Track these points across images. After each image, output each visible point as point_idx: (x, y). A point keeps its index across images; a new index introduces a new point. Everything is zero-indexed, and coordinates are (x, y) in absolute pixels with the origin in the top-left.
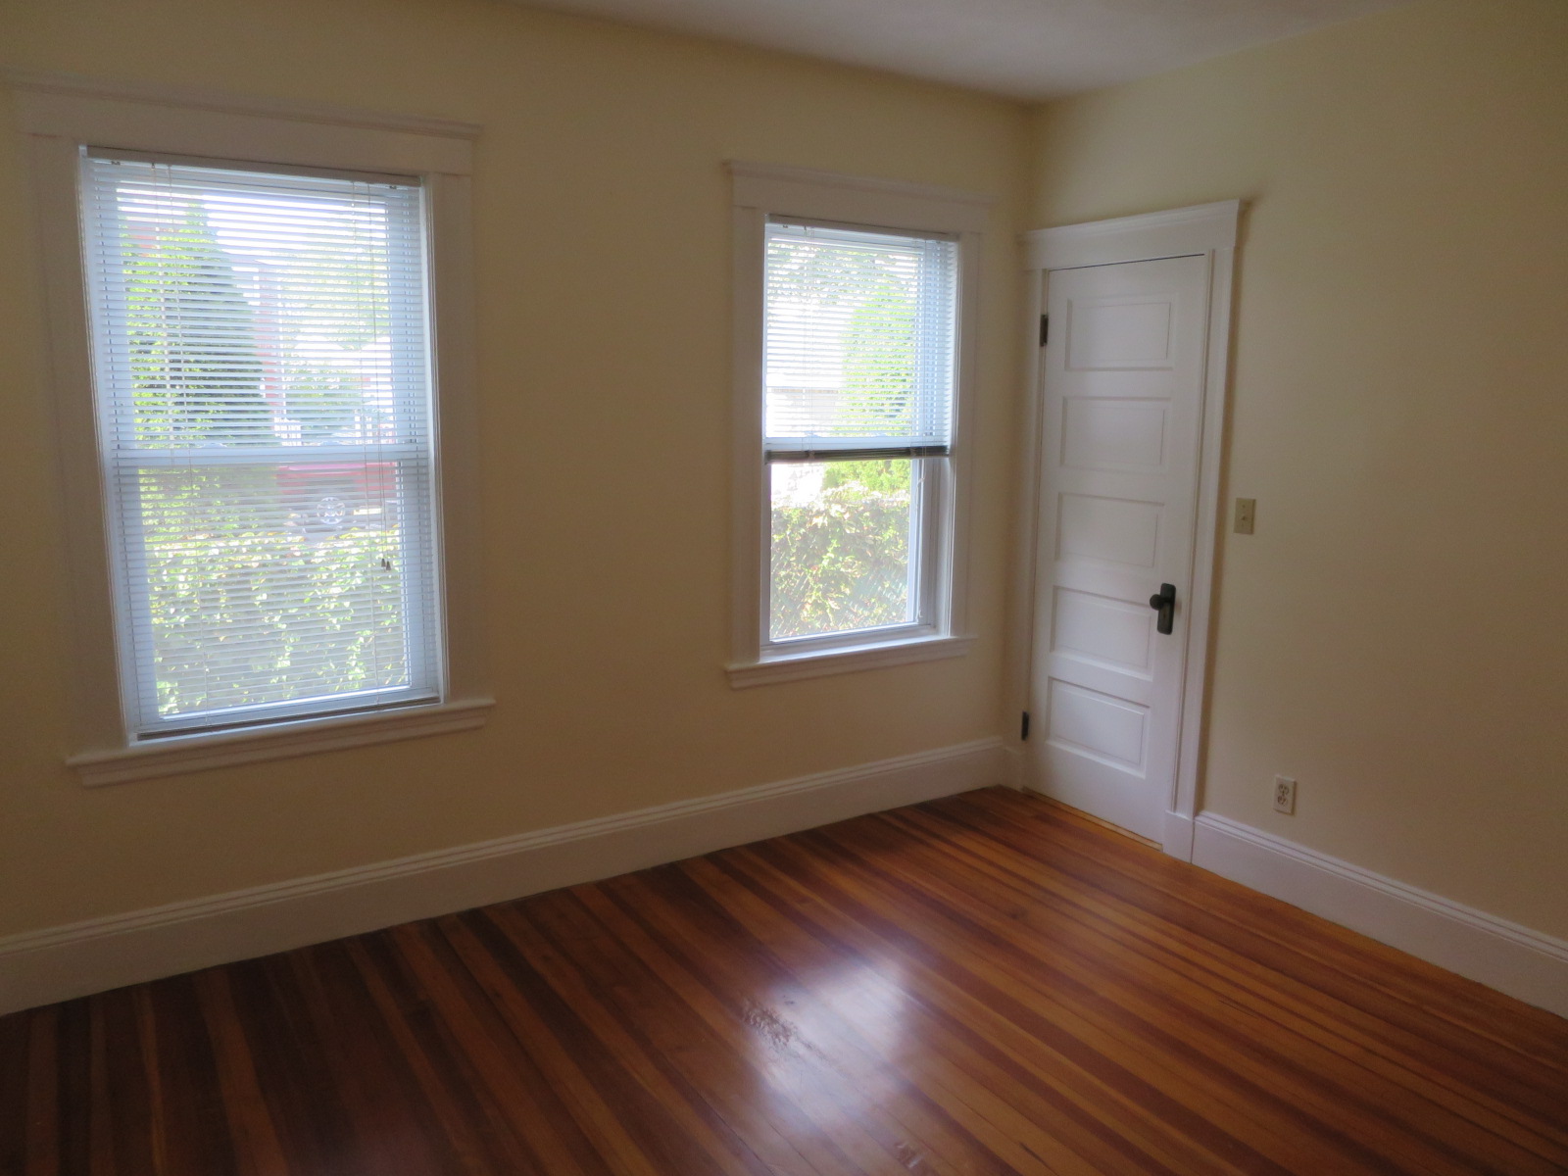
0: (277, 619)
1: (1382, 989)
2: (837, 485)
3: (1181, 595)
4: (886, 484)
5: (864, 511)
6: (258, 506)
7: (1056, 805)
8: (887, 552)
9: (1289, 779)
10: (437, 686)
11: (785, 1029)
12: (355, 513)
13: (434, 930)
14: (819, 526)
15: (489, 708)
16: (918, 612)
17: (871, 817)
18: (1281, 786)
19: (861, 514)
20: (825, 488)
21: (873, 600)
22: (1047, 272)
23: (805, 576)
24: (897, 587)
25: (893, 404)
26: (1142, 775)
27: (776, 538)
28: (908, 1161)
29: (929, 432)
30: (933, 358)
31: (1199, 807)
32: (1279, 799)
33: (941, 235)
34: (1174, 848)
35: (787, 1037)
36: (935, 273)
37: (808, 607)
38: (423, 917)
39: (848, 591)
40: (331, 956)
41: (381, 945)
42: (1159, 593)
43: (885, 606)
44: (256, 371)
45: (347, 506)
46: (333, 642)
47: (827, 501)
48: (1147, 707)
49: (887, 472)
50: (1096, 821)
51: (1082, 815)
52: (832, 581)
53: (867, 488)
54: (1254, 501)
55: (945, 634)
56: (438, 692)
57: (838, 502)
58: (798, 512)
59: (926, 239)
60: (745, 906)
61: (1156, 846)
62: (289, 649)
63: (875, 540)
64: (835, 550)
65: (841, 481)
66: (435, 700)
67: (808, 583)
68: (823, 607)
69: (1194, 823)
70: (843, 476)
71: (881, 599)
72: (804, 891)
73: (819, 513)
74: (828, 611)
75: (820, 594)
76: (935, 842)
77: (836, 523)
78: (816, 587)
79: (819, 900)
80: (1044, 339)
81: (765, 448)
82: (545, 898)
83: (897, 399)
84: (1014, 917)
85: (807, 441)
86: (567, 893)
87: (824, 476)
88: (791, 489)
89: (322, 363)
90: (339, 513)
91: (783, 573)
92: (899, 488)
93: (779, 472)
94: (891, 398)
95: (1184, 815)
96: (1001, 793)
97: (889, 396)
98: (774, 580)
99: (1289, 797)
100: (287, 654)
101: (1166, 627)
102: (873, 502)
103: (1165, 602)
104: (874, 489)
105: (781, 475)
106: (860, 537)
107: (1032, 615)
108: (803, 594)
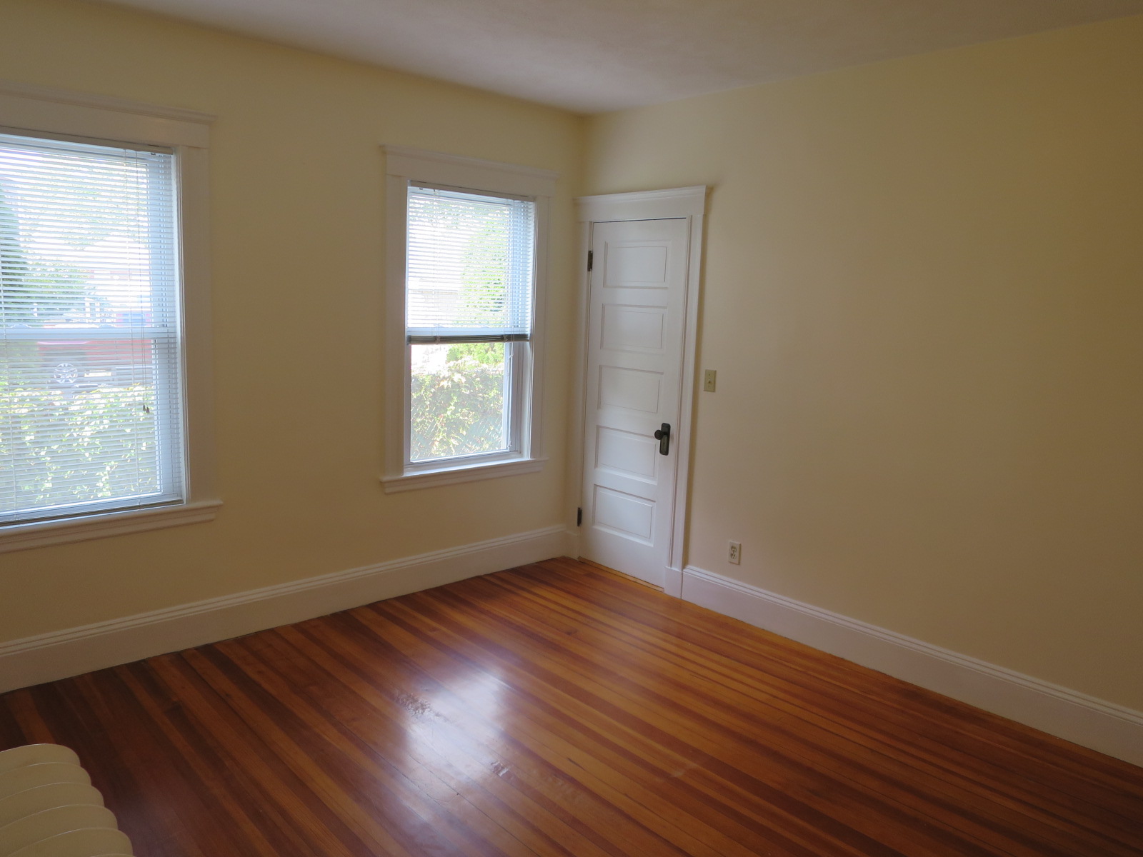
0: (43, 453)
1: (786, 664)
2: (457, 359)
3: (673, 430)
4: (492, 359)
5: (476, 377)
6: (24, 369)
7: (599, 567)
8: (492, 405)
9: (737, 543)
10: (181, 491)
11: (422, 705)
12: (86, 375)
13: (180, 658)
14: (445, 387)
15: (218, 507)
16: (509, 442)
17: (479, 577)
18: (732, 547)
19: (474, 379)
20: (448, 361)
21: (482, 439)
22: (592, 223)
23: (435, 422)
24: (499, 429)
25: (496, 303)
26: (652, 546)
27: (414, 396)
28: (499, 772)
29: (516, 325)
30: (519, 277)
31: (685, 563)
32: (732, 555)
33: (523, 197)
34: (671, 590)
35: (424, 709)
36: (520, 222)
37: (437, 443)
38: (173, 651)
39: (464, 433)
40: (107, 678)
41: (142, 669)
42: (660, 429)
43: (490, 443)
44: (21, 269)
45: (79, 371)
46: (86, 470)
47: (450, 370)
48: (655, 501)
49: (492, 350)
50: (623, 576)
51: (614, 572)
52: (453, 426)
53: (478, 362)
54: (715, 371)
55: (526, 457)
56: (181, 496)
57: (459, 372)
58: (429, 377)
59: (514, 200)
60: (394, 634)
61: (660, 589)
62: (50, 476)
63: (483, 398)
64: (456, 404)
65: (459, 356)
66: (180, 501)
67: (437, 427)
68: (447, 443)
69: (682, 574)
70: (462, 352)
71: (488, 438)
72: (435, 624)
73: (444, 378)
74: (451, 446)
75: (445, 435)
76: (521, 592)
77: (457, 385)
78: (442, 430)
79: (444, 629)
80: (590, 267)
81: (407, 334)
82: (257, 635)
83: (498, 299)
84: (569, 634)
85: (435, 330)
86: (272, 631)
87: (448, 352)
88: (425, 362)
89: (54, 258)
90: (72, 375)
91: (419, 420)
92: (500, 361)
93: (417, 351)
94: (494, 299)
95: (677, 569)
96: (565, 561)
97: (493, 297)
98: (413, 425)
99: (737, 554)
100: (49, 478)
101: (664, 451)
102: (483, 371)
103: (664, 434)
104: (483, 363)
105: (418, 352)
106: (473, 395)
107: (584, 443)
108: (434, 434)
